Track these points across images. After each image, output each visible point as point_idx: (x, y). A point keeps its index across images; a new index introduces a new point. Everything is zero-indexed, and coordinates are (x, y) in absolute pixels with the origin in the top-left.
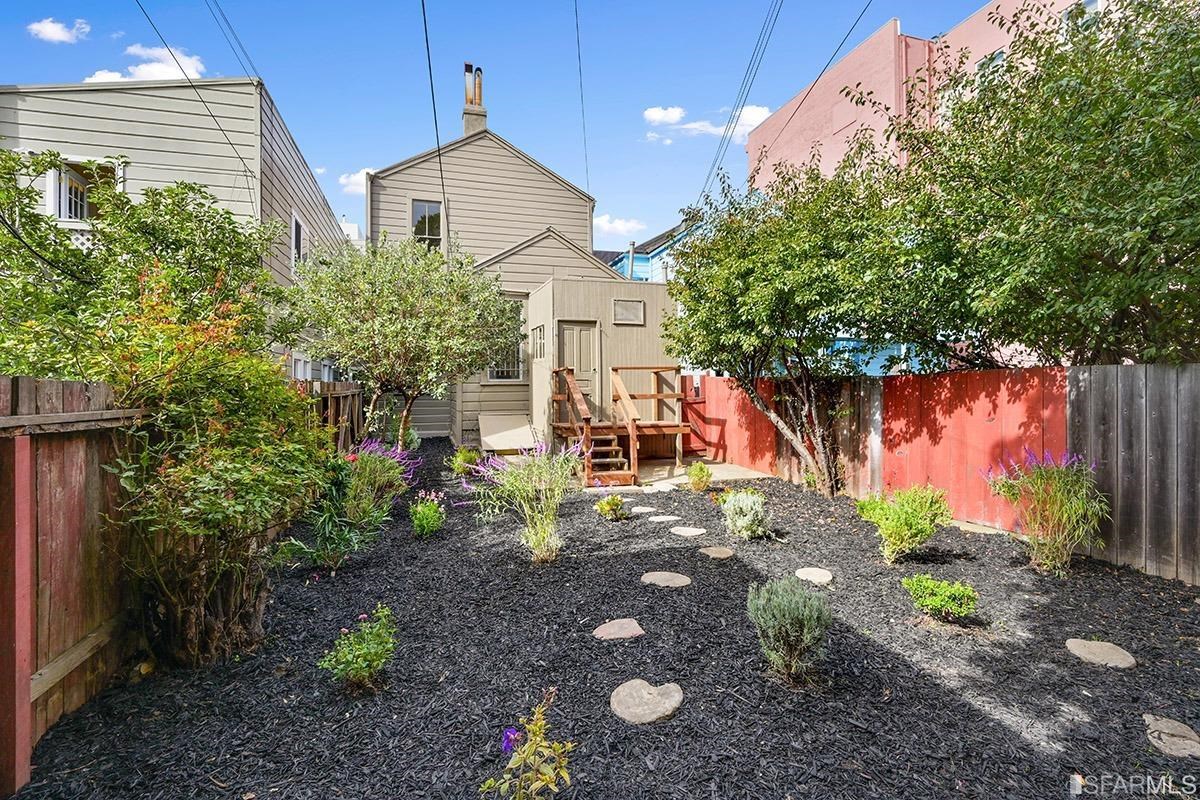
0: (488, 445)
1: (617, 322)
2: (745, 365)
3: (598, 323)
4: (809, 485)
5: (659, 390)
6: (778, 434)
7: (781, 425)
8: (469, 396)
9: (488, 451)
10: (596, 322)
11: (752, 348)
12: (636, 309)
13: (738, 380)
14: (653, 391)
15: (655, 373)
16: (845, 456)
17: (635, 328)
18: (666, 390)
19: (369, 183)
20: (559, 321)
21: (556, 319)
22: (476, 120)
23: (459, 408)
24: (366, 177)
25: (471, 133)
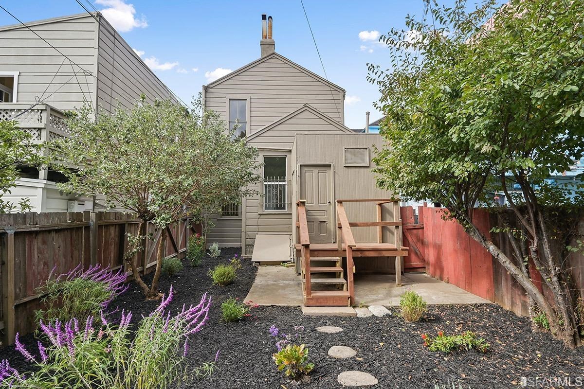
0: (257, 258)
1: (347, 165)
2: (459, 195)
3: (332, 166)
4: (540, 325)
5: (383, 218)
6: (495, 261)
7: (502, 258)
9: (256, 262)
10: (329, 166)
11: (466, 174)
12: (363, 155)
13: (451, 210)
14: (378, 220)
15: (380, 205)
17: (362, 170)
18: (389, 220)
19: (204, 91)
20: (301, 166)
21: (299, 164)
22: (268, 48)
23: (243, 229)
24: (202, 88)
25: (265, 56)
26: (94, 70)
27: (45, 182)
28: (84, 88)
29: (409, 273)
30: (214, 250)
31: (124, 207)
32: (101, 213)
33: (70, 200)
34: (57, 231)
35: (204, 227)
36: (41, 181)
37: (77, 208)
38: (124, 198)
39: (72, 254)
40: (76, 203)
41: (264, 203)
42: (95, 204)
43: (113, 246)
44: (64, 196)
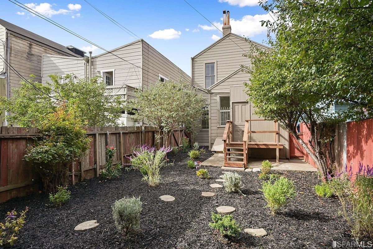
0: (214, 150)
3: (249, 102)
7: (304, 146)
8: (213, 132)
9: (214, 151)
16: (337, 163)
19: (192, 61)
20: (232, 102)
22: (227, 30)
23: (210, 135)
24: (191, 59)
25: (224, 36)
26: (141, 65)
27: (127, 115)
28: (138, 73)
29: (293, 159)
30: (196, 146)
31: (154, 125)
32: (146, 127)
33: (135, 121)
34: (133, 133)
35: (192, 135)
36: (126, 115)
37: (137, 125)
38: (153, 121)
39: (137, 142)
40: (137, 123)
41: (220, 121)
42: (143, 123)
43: (150, 140)
44: (133, 120)
